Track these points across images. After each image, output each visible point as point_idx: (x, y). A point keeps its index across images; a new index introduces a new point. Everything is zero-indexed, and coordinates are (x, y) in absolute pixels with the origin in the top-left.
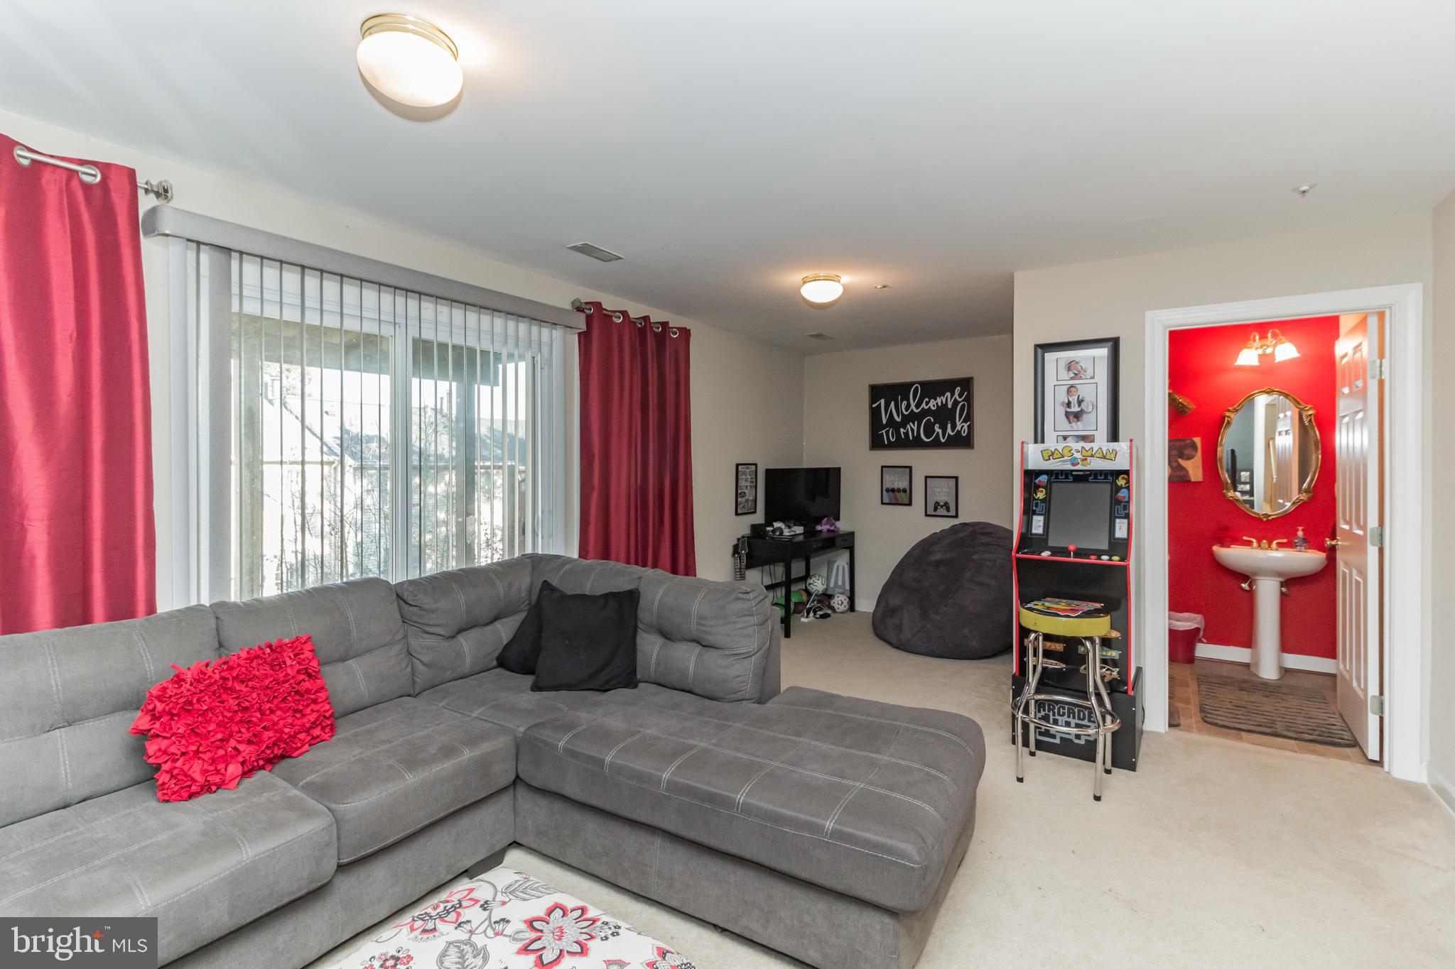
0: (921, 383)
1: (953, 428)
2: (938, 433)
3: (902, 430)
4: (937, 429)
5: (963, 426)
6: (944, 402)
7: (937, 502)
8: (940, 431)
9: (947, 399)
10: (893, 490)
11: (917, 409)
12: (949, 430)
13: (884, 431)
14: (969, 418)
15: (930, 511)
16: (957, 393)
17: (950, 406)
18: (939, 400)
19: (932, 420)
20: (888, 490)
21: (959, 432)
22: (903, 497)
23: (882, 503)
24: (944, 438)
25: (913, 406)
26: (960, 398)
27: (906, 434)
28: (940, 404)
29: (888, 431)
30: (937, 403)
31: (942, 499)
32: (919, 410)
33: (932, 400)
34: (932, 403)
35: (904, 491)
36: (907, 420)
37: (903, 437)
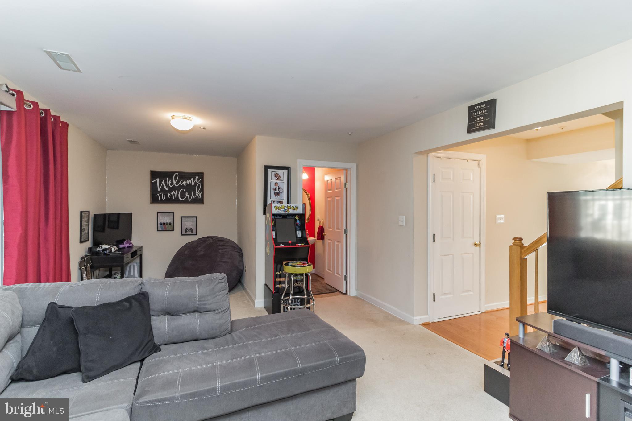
0: (179, 173)
1: (195, 195)
2: (187, 197)
3: (169, 194)
4: (187, 194)
5: (199, 194)
6: (190, 183)
7: (186, 229)
8: (188, 196)
9: (192, 181)
10: (164, 224)
11: (177, 184)
12: (193, 195)
13: (159, 195)
14: (202, 190)
15: (183, 233)
16: (196, 180)
17: (193, 185)
18: (188, 181)
19: (185, 191)
20: (161, 224)
21: (197, 197)
22: (169, 227)
23: (158, 230)
24: (190, 199)
25: (175, 183)
26: (198, 181)
27: (171, 196)
28: (188, 183)
29: (161, 194)
30: (187, 183)
31: (189, 227)
32: (178, 185)
33: (184, 181)
34: (184, 183)
35: (170, 224)
36: (171, 190)
37: (169, 198)
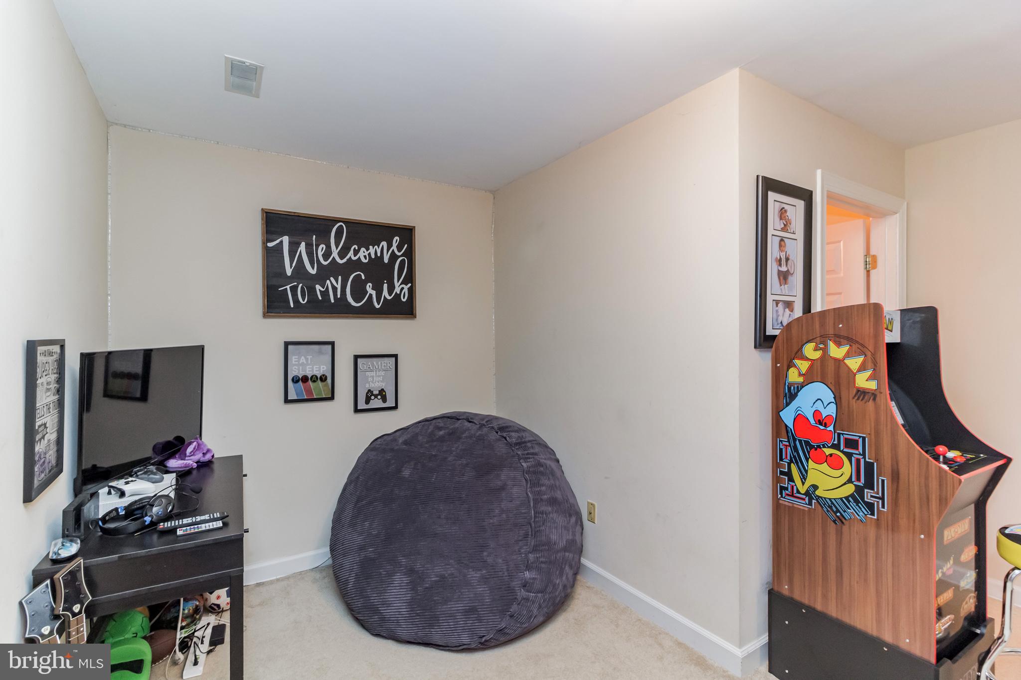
0: (347, 222)
1: (391, 289)
2: (371, 295)
3: (318, 287)
4: (369, 288)
5: (403, 289)
6: (379, 255)
7: (369, 390)
8: (374, 293)
9: (382, 250)
10: (305, 379)
11: (342, 258)
12: (385, 293)
13: (288, 287)
14: (410, 279)
15: (362, 405)
16: (395, 245)
17: (386, 260)
18: (372, 250)
19: (363, 277)
20: (296, 380)
21: (398, 296)
22: (319, 389)
23: (287, 401)
24: (378, 302)
25: (335, 254)
26: (399, 251)
27: (325, 294)
28: (373, 256)
29: (296, 287)
30: (369, 254)
31: (376, 387)
32: (345, 260)
33: (363, 249)
34: (363, 253)
35: (323, 379)
36: (324, 274)
37: (320, 298)
